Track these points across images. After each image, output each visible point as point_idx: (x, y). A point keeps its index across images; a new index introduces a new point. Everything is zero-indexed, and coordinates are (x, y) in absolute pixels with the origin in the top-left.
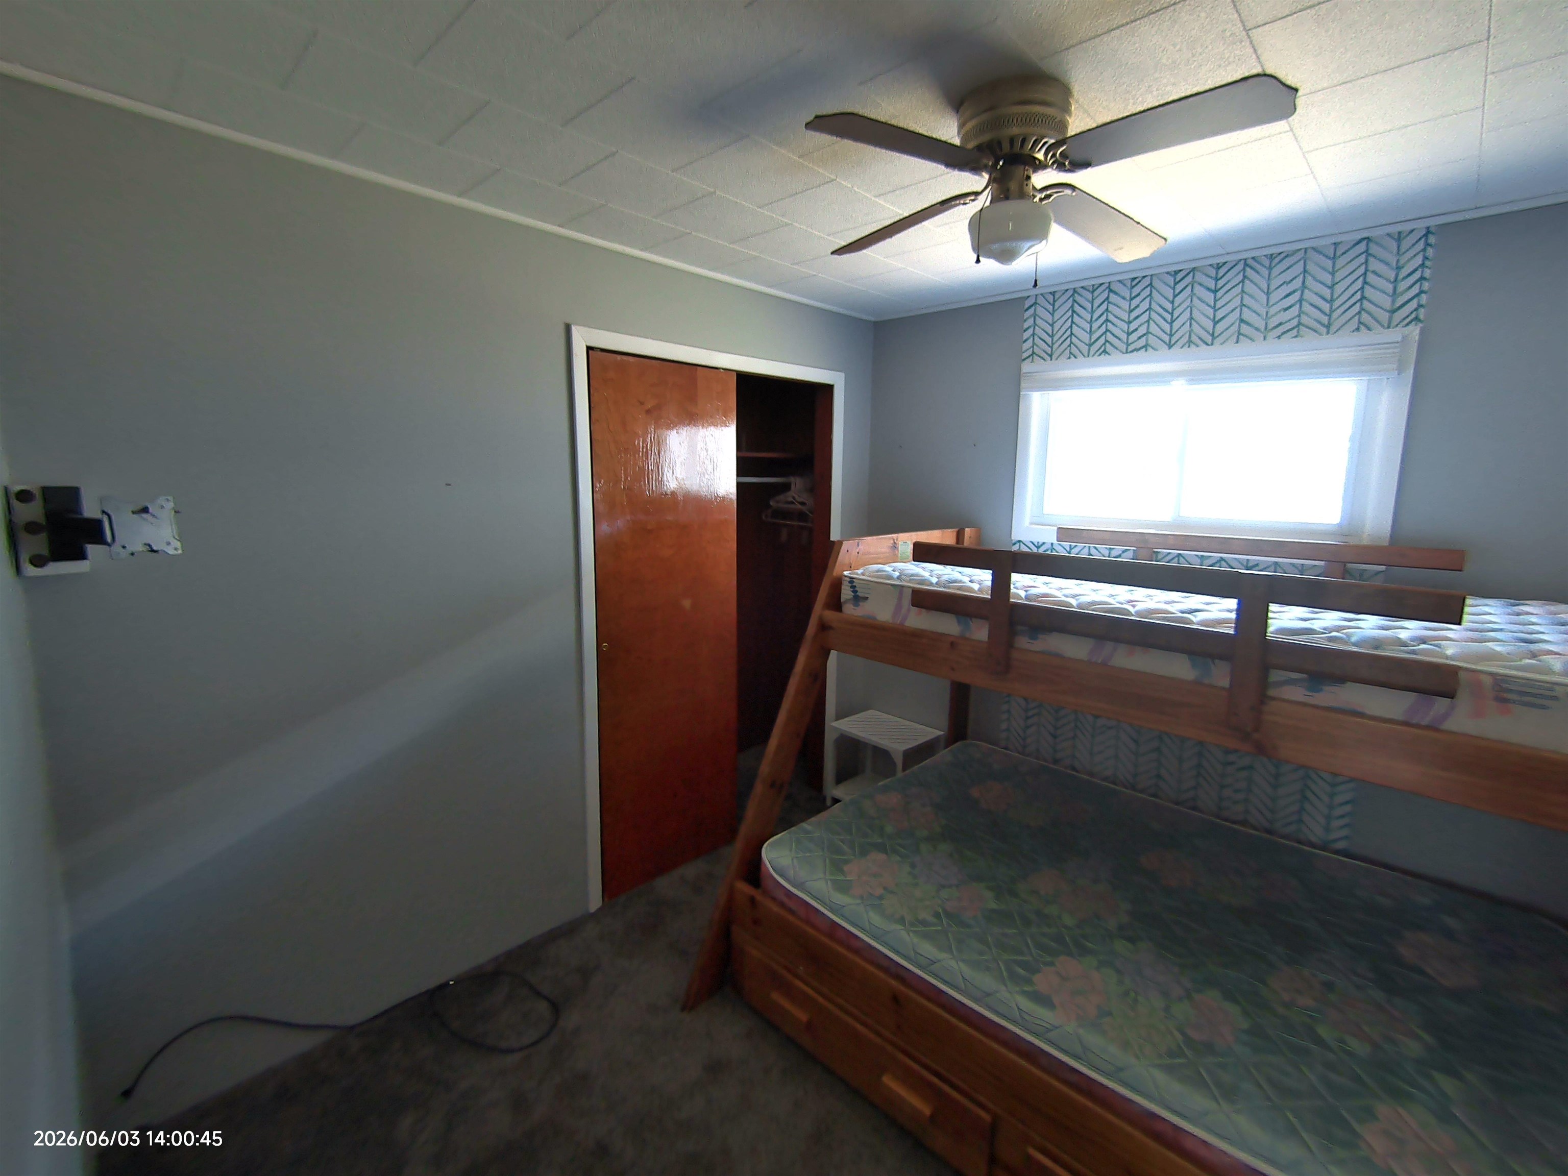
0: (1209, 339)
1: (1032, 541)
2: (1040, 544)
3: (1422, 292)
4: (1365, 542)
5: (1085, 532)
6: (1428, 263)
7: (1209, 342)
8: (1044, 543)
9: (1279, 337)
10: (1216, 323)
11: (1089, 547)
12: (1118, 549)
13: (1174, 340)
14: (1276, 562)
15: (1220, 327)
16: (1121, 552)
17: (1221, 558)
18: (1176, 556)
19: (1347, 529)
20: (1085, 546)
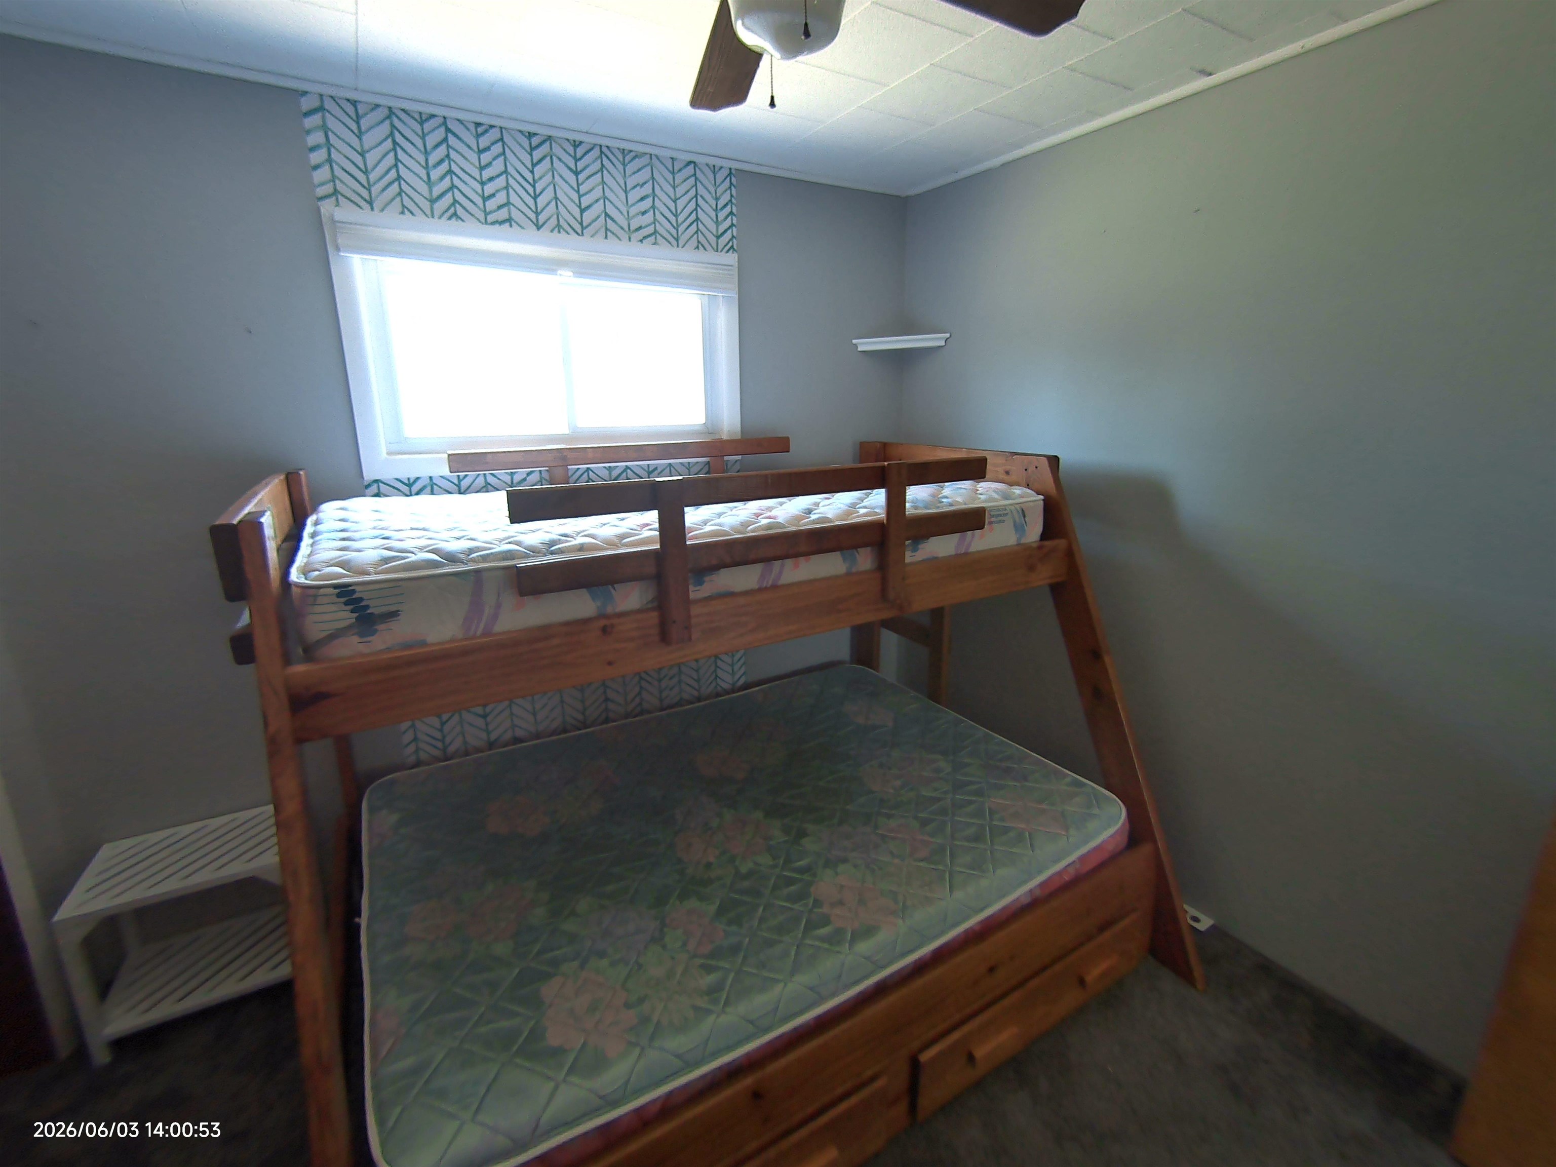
0: (578, 228)
1: (398, 477)
2: (411, 481)
3: (732, 225)
4: (725, 437)
5: (489, 456)
6: (733, 200)
7: (580, 232)
8: (418, 478)
9: (641, 241)
10: (582, 211)
11: (485, 474)
12: (521, 473)
13: (542, 219)
14: (670, 464)
15: (588, 216)
16: (525, 476)
17: (626, 466)
18: (586, 471)
19: (710, 427)
20: (479, 474)
